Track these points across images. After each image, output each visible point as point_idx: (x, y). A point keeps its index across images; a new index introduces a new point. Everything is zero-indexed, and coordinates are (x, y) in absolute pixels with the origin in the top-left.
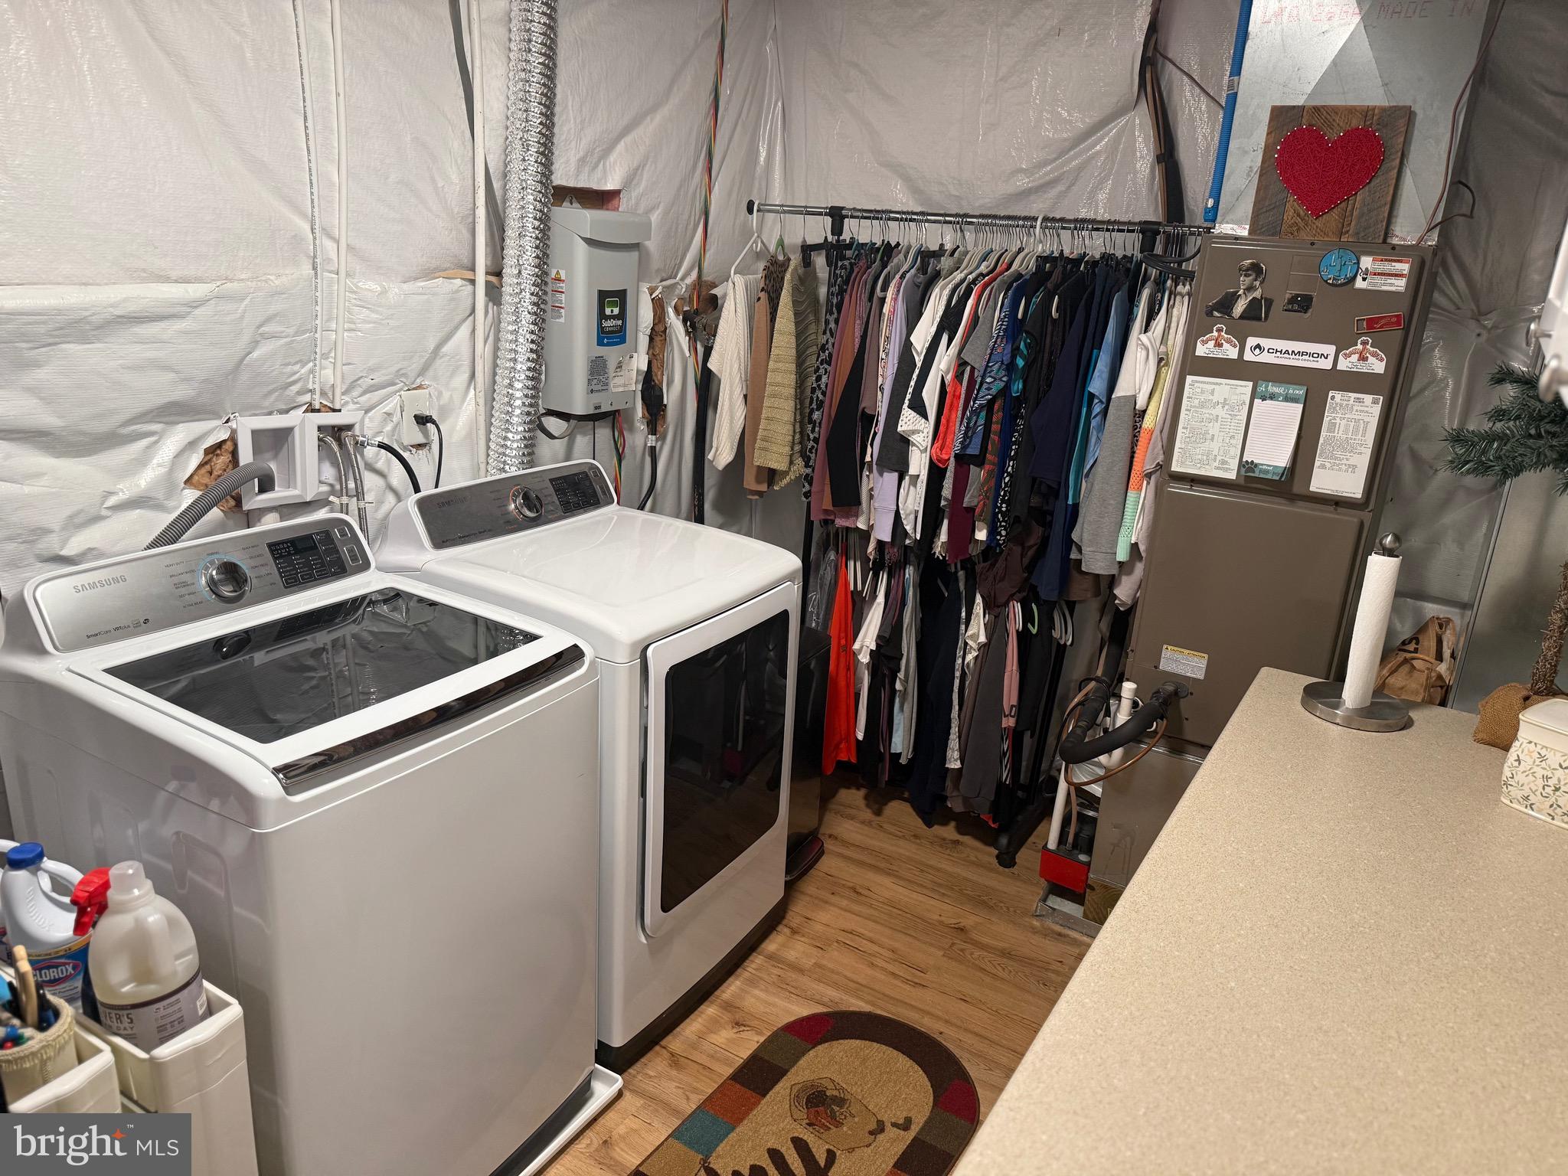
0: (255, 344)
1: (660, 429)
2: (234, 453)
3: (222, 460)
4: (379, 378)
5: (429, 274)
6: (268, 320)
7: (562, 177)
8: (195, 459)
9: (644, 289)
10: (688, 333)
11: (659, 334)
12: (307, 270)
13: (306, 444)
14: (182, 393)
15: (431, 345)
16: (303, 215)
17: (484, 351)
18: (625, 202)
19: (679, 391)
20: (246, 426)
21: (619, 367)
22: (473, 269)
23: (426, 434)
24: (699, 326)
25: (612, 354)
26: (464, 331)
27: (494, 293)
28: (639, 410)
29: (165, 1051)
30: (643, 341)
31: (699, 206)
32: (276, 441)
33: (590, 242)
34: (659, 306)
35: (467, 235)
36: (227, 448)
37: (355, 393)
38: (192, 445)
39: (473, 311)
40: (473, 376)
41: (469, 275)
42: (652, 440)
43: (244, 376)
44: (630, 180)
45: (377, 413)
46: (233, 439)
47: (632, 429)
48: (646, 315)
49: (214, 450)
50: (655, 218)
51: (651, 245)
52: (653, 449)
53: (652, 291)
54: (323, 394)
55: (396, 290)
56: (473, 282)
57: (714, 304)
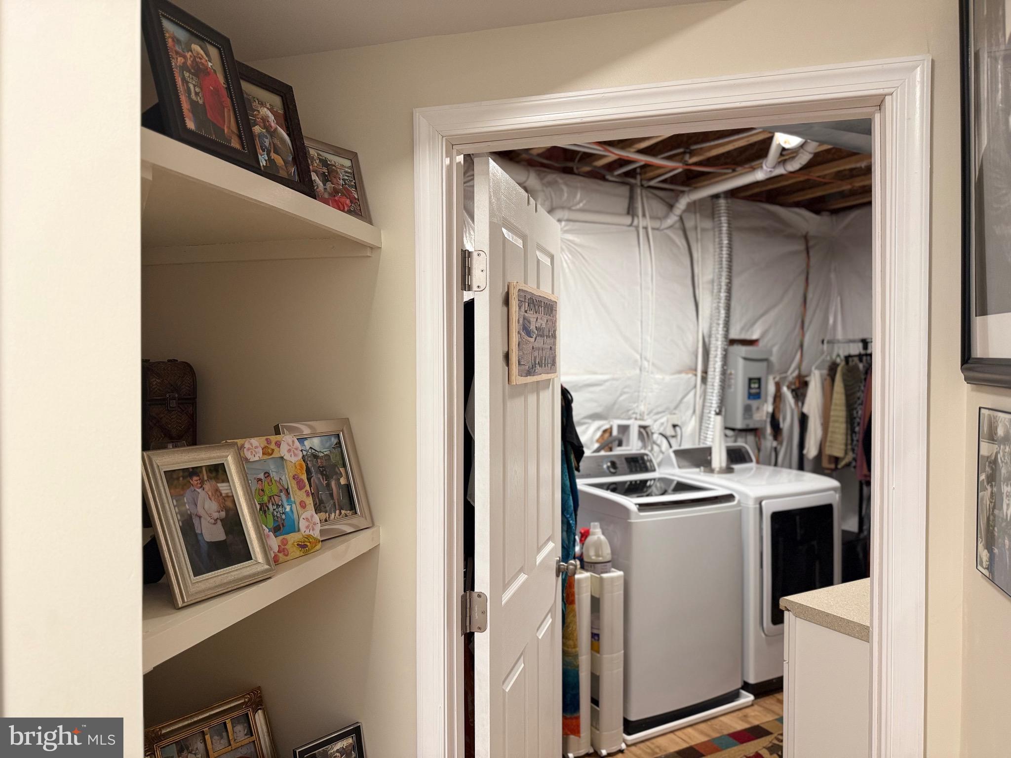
0: (621, 395)
1: (780, 439)
2: (611, 433)
3: (607, 435)
4: (660, 409)
5: (680, 372)
6: (626, 387)
7: (734, 335)
8: (599, 434)
9: (771, 378)
10: (794, 397)
11: (778, 397)
12: (638, 371)
13: (634, 433)
14: (599, 410)
15: (679, 398)
16: (637, 352)
17: (699, 402)
18: (761, 344)
19: (789, 422)
20: (615, 423)
21: (758, 409)
22: (696, 370)
23: (675, 431)
24: (799, 394)
25: (754, 403)
26: (691, 394)
27: (704, 380)
28: (769, 430)
29: (605, 575)
30: (770, 400)
31: (798, 343)
32: (624, 429)
33: (745, 359)
34: (778, 386)
35: (694, 358)
36: (608, 431)
37: (652, 414)
38: (599, 428)
39: (695, 387)
40: (694, 412)
41: (694, 372)
42: (775, 444)
43: (616, 406)
44: (764, 334)
45: (658, 423)
46: (611, 428)
47: (765, 438)
48: (771, 389)
49: (605, 431)
50: (775, 350)
51: (774, 359)
52: (775, 449)
53: (774, 378)
54: (640, 415)
55: (668, 378)
56: (696, 375)
57: (806, 384)
